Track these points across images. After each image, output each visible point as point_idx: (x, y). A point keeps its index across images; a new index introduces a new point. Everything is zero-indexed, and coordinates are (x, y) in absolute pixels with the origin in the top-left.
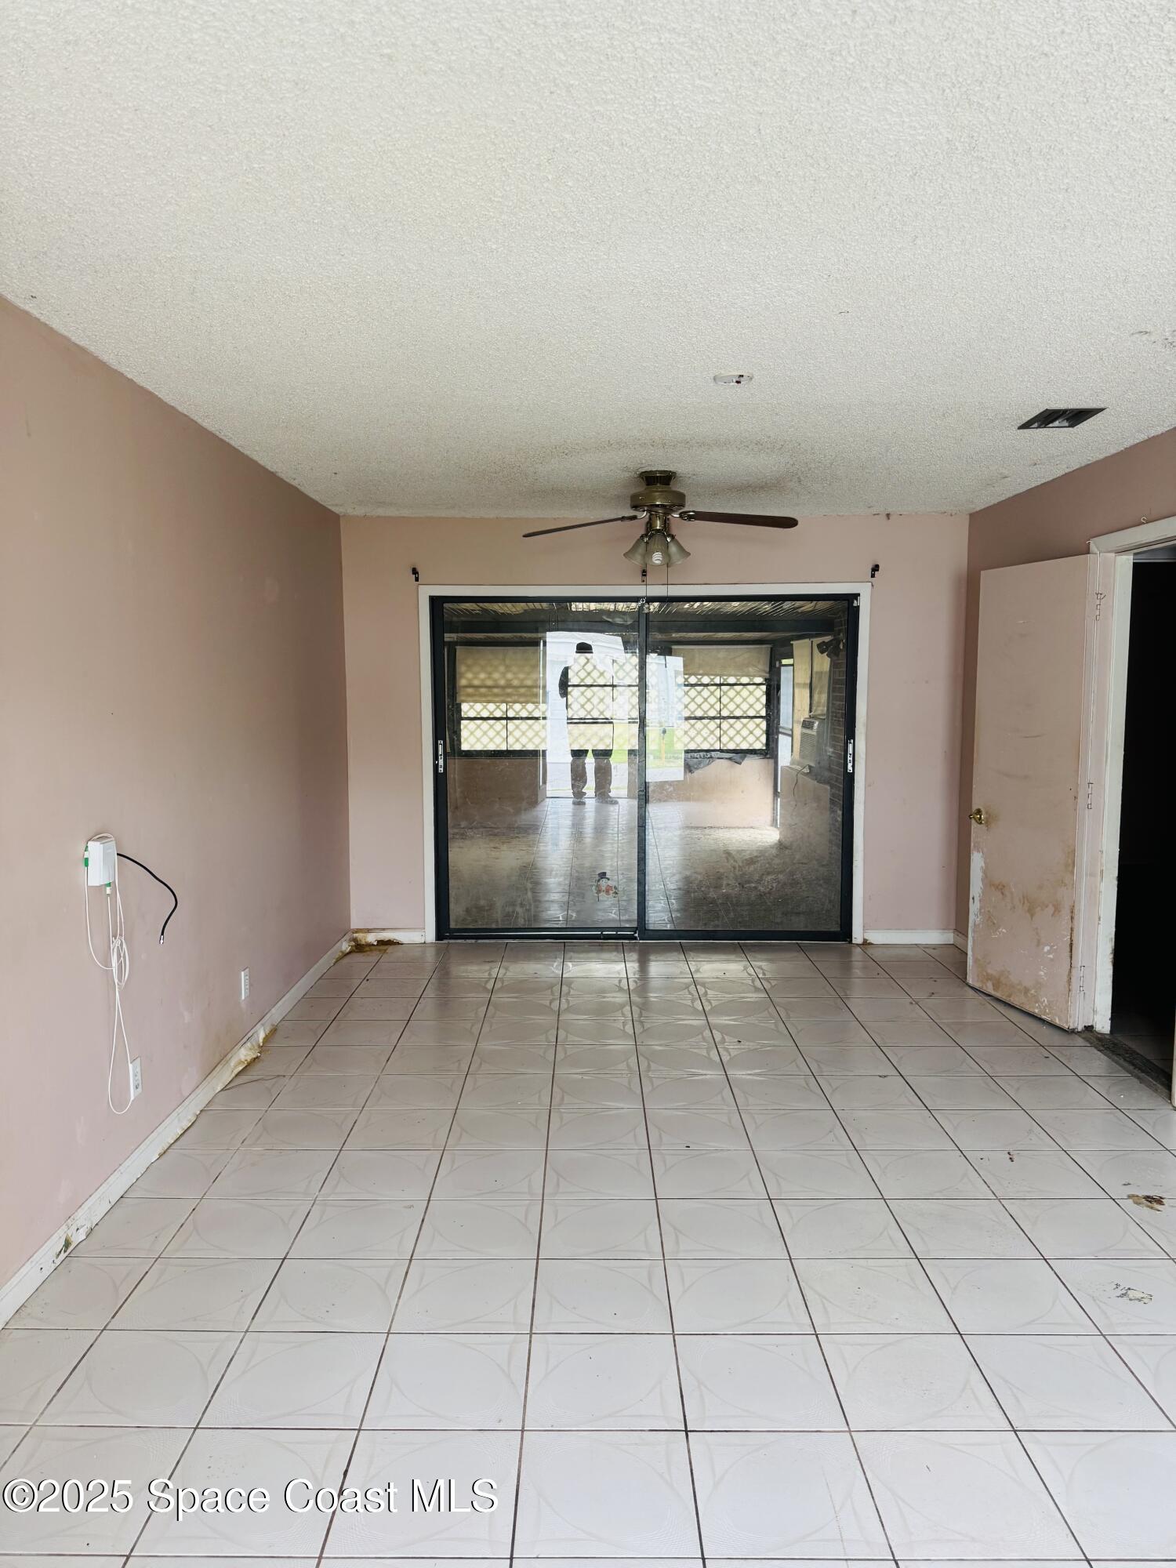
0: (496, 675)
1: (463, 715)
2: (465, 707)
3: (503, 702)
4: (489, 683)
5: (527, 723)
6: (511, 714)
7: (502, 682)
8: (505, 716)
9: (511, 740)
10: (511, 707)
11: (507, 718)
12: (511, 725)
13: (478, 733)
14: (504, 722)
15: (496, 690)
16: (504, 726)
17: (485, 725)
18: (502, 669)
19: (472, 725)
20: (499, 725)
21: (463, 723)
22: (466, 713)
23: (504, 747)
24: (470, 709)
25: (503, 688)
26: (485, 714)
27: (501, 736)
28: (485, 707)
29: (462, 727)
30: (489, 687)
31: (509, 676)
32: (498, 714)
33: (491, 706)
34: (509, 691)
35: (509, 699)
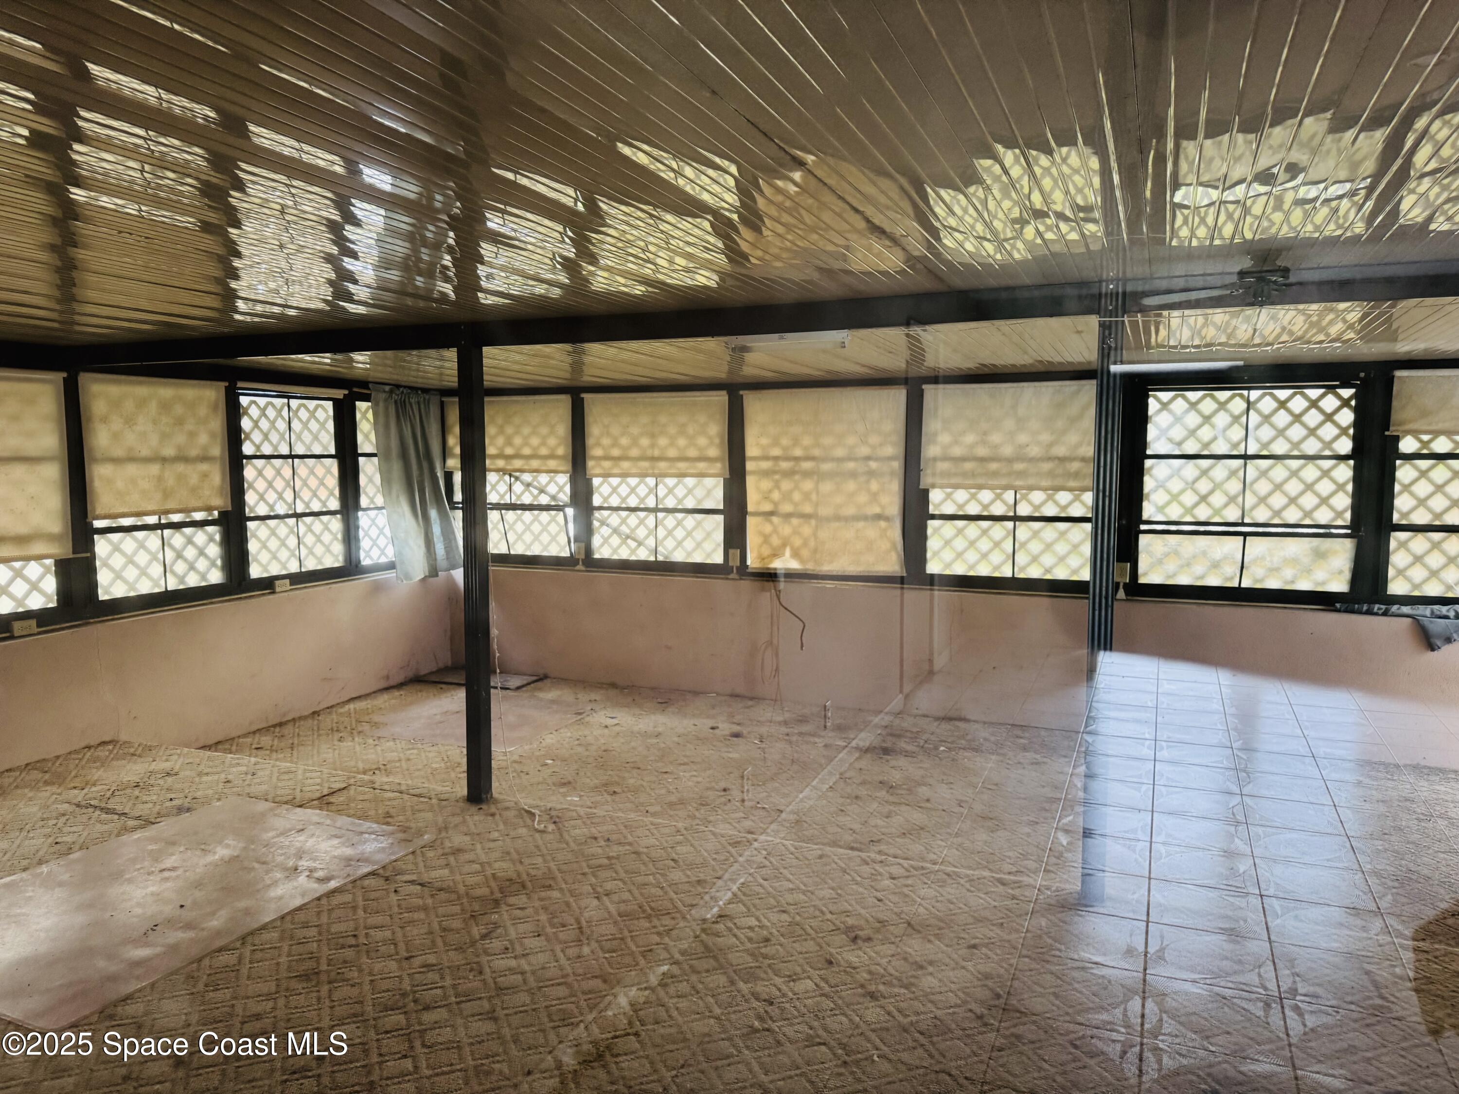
0: (996, 438)
1: (932, 510)
2: (935, 496)
3: (1006, 488)
4: (981, 451)
5: (1055, 529)
6: (1024, 510)
7: (1007, 451)
8: (1011, 514)
9: (1021, 558)
10: (1024, 497)
11: (1016, 518)
12: (1024, 531)
13: (960, 544)
14: (1010, 524)
15: (994, 466)
16: (1008, 532)
17: (973, 529)
18: (1009, 424)
19: (949, 528)
20: (999, 530)
21: (932, 524)
22: (937, 506)
23: (1006, 572)
24: (945, 500)
25: (1010, 461)
26: (973, 509)
27: (1003, 551)
28: (973, 496)
29: (929, 531)
30: (982, 460)
31: (1023, 438)
32: (998, 509)
33: (986, 496)
34: (1019, 466)
35: (1019, 483)
